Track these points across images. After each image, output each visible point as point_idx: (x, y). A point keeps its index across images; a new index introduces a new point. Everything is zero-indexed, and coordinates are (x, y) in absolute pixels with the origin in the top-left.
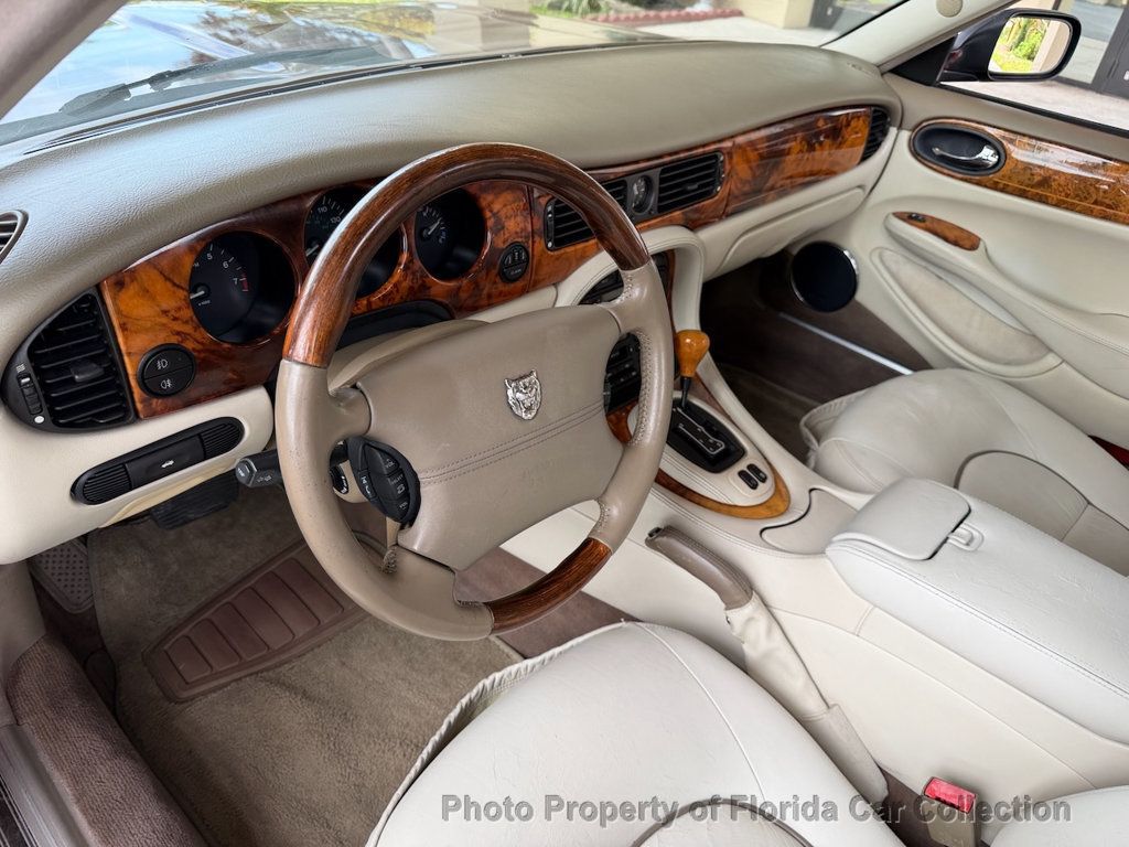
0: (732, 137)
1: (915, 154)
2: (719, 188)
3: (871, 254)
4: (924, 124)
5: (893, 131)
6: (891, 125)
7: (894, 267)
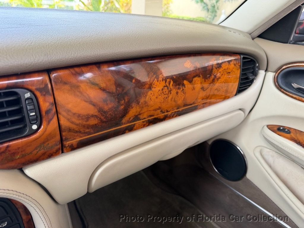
0: (48, 71)
1: (279, 88)
2: (35, 127)
3: (254, 150)
4: (284, 67)
5: (262, 73)
6: (259, 69)
7: (271, 160)
